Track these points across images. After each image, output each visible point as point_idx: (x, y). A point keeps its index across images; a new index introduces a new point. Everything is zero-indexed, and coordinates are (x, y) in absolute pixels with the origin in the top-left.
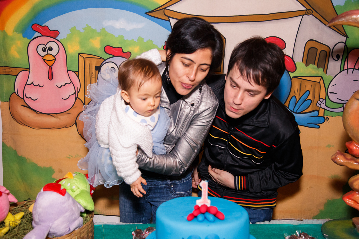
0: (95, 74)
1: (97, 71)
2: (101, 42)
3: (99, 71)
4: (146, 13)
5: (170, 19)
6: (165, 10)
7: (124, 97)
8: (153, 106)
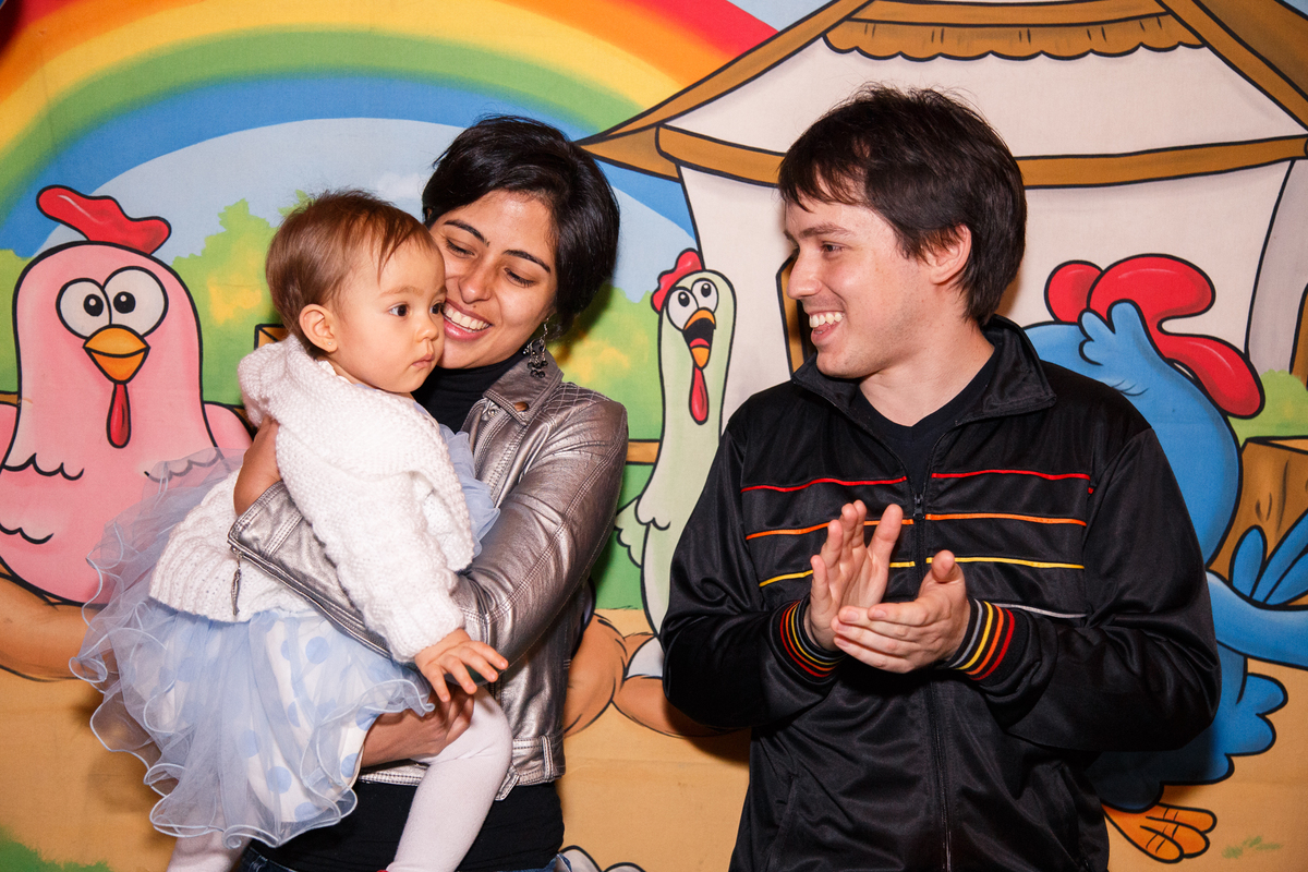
5: (684, 170)
6: (662, 130)
7: (312, 333)
8: (432, 340)
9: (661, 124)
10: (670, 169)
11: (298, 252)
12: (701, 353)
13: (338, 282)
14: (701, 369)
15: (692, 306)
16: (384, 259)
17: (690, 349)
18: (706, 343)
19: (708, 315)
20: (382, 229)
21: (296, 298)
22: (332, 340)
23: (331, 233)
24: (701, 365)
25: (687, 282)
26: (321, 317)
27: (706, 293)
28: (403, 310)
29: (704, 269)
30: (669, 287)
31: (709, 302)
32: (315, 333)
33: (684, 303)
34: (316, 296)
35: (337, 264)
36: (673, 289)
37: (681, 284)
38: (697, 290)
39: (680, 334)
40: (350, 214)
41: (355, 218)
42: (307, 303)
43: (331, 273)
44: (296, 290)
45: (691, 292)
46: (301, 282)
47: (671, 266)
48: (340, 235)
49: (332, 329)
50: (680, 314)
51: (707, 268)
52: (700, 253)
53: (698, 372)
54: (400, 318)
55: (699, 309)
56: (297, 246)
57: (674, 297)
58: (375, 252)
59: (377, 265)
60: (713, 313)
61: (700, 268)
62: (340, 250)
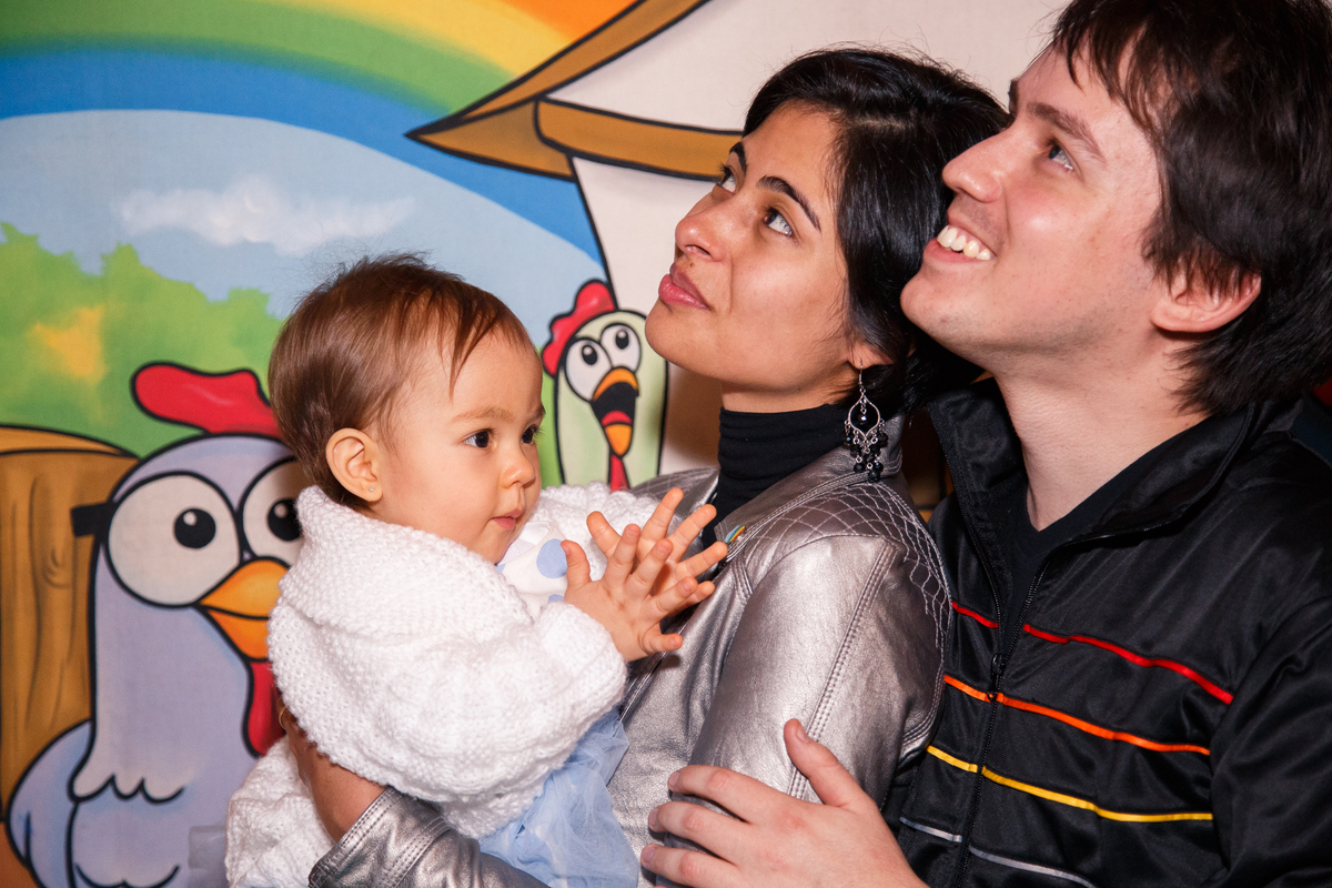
0: (69, 561)
1: (87, 542)
2: (113, 339)
3: (102, 540)
4: (415, 135)
5: (580, 164)
6: (543, 107)
7: (344, 473)
8: (525, 486)
9: (541, 97)
10: (557, 163)
11: (324, 350)
12: (619, 433)
13: (387, 395)
14: (620, 457)
15: (602, 365)
16: (459, 364)
17: (604, 427)
18: (625, 418)
19: (625, 377)
20: (454, 316)
21: (320, 420)
22: (373, 484)
23: (375, 323)
24: (620, 450)
25: (592, 330)
26: (359, 447)
27: (622, 343)
28: (483, 438)
29: (616, 309)
30: (567, 336)
31: (626, 357)
32: (349, 472)
33: (591, 359)
34: (351, 416)
35: (387, 369)
36: (573, 340)
37: (585, 332)
38: (609, 339)
39: (587, 408)
40: (403, 291)
41: (411, 298)
42: (337, 427)
43: (379, 381)
44: (321, 409)
45: (599, 343)
46: (329, 395)
47: (567, 307)
48: (390, 322)
49: (375, 467)
50: (585, 378)
51: (623, 304)
52: (609, 286)
53: (616, 462)
54: (480, 451)
55: (613, 369)
56: (324, 343)
57: (575, 352)
58: (445, 350)
59: (448, 370)
60: (634, 373)
61: (610, 307)
62: (391, 349)
